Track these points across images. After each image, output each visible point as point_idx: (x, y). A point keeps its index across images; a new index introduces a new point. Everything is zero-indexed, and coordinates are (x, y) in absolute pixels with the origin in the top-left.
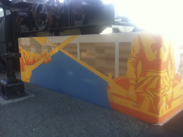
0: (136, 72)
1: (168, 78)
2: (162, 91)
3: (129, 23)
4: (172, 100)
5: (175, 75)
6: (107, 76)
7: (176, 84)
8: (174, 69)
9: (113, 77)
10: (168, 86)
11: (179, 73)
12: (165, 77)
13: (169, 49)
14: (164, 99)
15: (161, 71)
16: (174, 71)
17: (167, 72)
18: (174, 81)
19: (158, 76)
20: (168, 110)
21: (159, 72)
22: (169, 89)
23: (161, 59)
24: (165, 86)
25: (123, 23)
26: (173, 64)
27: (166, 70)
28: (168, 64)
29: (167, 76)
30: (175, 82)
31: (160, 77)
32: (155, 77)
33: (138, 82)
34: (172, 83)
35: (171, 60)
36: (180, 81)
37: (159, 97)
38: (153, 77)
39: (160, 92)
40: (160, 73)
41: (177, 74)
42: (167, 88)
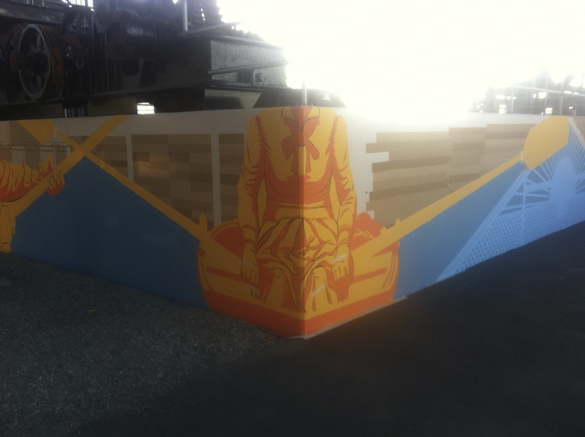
0: (255, 208)
1: (330, 223)
2: (310, 254)
3: (255, 83)
4: (350, 278)
5: (354, 216)
6: (197, 221)
7: (362, 241)
8: (351, 200)
9: (211, 225)
10: (331, 244)
11: (372, 214)
12: (320, 220)
13: (331, 150)
14: (320, 273)
15: (305, 205)
16: (351, 206)
17: (328, 206)
18: (351, 231)
19: (298, 217)
20: (337, 305)
21: (299, 208)
22: (336, 250)
23: (303, 176)
24: (322, 243)
25: (239, 84)
26: (346, 188)
27: (321, 203)
28: (327, 187)
29: (325, 218)
30: (357, 234)
31: (303, 219)
32: (293, 220)
33: (261, 235)
34: (344, 235)
35: (340, 179)
36: (376, 234)
37: (303, 269)
38: (288, 220)
39: (306, 256)
40: (303, 208)
41: (364, 216)
42: (327, 248)
